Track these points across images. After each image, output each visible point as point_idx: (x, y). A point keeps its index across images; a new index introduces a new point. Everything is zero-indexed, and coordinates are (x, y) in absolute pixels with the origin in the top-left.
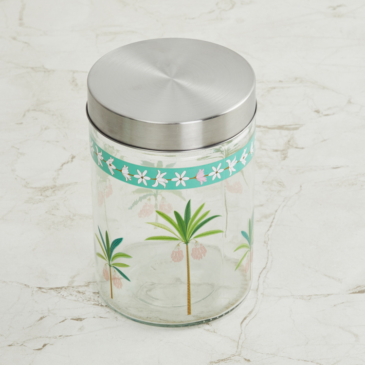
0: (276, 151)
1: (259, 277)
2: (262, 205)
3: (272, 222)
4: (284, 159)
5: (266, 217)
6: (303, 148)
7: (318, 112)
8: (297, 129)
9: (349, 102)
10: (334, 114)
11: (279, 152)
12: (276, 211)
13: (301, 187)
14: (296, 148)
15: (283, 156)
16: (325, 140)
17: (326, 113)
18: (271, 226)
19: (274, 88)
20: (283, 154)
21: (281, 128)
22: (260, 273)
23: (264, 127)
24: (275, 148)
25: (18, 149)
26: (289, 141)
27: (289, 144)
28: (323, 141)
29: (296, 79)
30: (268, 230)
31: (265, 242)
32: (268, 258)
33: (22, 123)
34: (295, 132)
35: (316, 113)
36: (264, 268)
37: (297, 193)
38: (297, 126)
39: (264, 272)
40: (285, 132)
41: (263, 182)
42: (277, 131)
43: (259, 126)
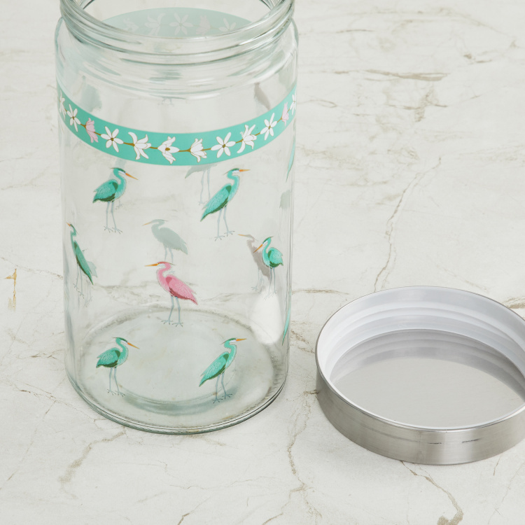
0: (409, 108)
1: (377, 280)
2: (385, 183)
3: (398, 206)
4: (419, 121)
5: (390, 198)
6: (445, 106)
7: (469, 57)
8: (438, 79)
9: (513, 45)
10: (491, 61)
11: (412, 111)
12: (404, 192)
13: (440, 159)
14: (437, 105)
15: (418, 116)
16: (477, 97)
17: (480, 59)
18: (396, 212)
19: (411, 21)
20: (418, 114)
21: (417, 77)
22: (378, 275)
23: (394, 75)
24: (408, 105)
26: (427, 96)
27: (427, 100)
28: (473, 98)
29: (442, 10)
30: (393, 217)
31: (387, 233)
32: (390, 255)
34: (436, 83)
35: (466, 59)
36: (384, 269)
37: (434, 168)
38: (439, 75)
39: (382, 274)
40: (422, 83)
41: (389, 151)
42: (412, 81)
43: (387, 74)
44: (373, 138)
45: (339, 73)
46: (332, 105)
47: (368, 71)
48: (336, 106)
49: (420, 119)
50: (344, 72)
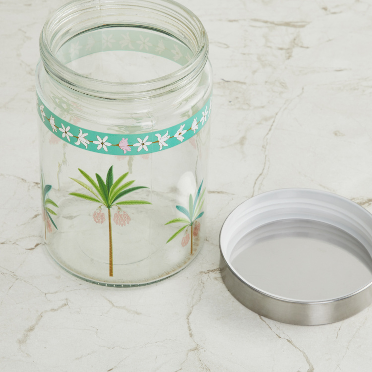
0: (281, 49)
1: (255, 183)
2: (263, 107)
3: (272, 125)
4: (288, 59)
5: (266, 119)
6: (308, 48)
7: (325, 9)
8: (303, 26)
10: (341, 12)
11: (284, 51)
12: (277, 114)
13: (303, 89)
14: (301, 47)
15: (288, 55)
16: (330, 40)
17: (333, 11)
18: (270, 130)
20: (288, 53)
21: (287, 24)
22: (256, 180)
23: (271, 23)
24: (280, 46)
26: (295, 39)
27: (295, 42)
28: (328, 41)
30: (268, 134)
31: (263, 147)
32: (265, 164)
34: (301, 29)
35: (323, 11)
36: (261, 175)
37: (298, 96)
38: (304, 24)
39: (260, 178)
40: (291, 30)
41: (266, 82)
42: (284, 28)
43: (266, 22)
44: (254, 72)
45: (231, 21)
46: (226, 46)
47: (252, 20)
48: (228, 47)
49: (289, 57)
50: (235, 21)
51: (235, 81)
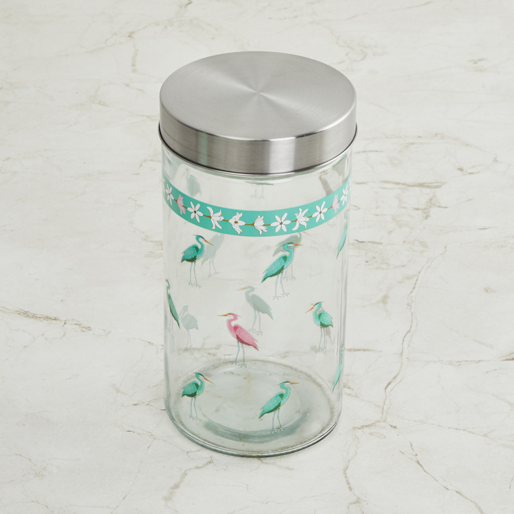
0: (417, 209)
2: (403, 266)
3: (416, 284)
4: (426, 218)
5: (408, 278)
6: (446, 207)
7: (461, 170)
8: (439, 187)
9: (495, 160)
10: (479, 172)
11: (420, 211)
12: (419, 273)
13: (446, 247)
14: (439, 207)
15: (425, 215)
16: (470, 200)
17: (471, 171)
18: (414, 288)
19: (413, 144)
20: (425, 213)
21: (421, 185)
23: (403, 184)
24: (416, 207)
25: (136, 201)
26: (431, 200)
27: (431, 203)
28: (467, 201)
29: (436, 135)
30: (412, 292)
31: (408, 304)
33: (138, 174)
34: (437, 190)
35: (459, 171)
36: (409, 332)
37: (441, 254)
38: (439, 184)
39: (407, 336)
40: (426, 190)
41: (404, 242)
42: (418, 189)
43: (398, 183)
44: (390, 232)
45: (360, 183)
46: (356, 208)
47: (382, 182)
48: (359, 209)
49: (427, 217)
50: (363, 183)
51: (370, 242)
